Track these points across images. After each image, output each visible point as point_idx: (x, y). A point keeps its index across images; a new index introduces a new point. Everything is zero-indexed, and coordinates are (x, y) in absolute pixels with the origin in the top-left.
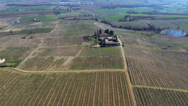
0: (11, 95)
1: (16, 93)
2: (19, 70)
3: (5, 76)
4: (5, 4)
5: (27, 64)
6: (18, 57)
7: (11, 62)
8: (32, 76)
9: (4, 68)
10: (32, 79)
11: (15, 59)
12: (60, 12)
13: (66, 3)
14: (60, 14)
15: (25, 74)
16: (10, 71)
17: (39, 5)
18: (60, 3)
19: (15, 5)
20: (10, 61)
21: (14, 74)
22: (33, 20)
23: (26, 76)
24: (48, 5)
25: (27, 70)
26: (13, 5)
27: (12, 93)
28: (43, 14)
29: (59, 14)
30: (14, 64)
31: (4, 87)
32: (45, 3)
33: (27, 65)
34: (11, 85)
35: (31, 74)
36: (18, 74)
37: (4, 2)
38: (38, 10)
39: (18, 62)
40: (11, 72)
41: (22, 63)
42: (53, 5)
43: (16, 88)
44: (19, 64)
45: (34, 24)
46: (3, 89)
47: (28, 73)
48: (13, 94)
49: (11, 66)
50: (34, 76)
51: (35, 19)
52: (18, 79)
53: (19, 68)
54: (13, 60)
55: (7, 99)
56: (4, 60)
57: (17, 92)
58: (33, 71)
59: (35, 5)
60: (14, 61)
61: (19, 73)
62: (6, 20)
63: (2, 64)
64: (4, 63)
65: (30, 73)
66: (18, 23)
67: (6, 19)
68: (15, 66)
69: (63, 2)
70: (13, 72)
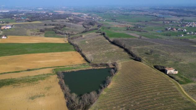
0: (157, 103)
3: (166, 85)
5: (194, 88)
6: (192, 76)
7: (182, 77)
8: (189, 102)
9: (170, 78)
10: (185, 105)
11: (188, 77)
15: (183, 96)
16: (174, 84)
20: (182, 76)
21: (174, 89)
23: (183, 99)
25: (188, 94)
27: (159, 103)
30: (182, 80)
31: (158, 93)
33: (193, 89)
34: (164, 95)
35: (189, 100)
36: (177, 91)
39: (187, 81)
40: (173, 85)
41: (190, 84)
43: (166, 102)
44: (188, 83)
46: (156, 94)
47: (188, 97)
48: (159, 104)
49: (177, 81)
50: (190, 105)
52: (173, 95)
53: (183, 87)
54: (185, 77)
55: (152, 104)
56: (177, 72)
57: (163, 105)
58: (194, 98)
60: (185, 78)
61: (179, 90)
63: (173, 74)
64: (176, 75)
65: (189, 98)
68: (181, 83)
70: (176, 87)
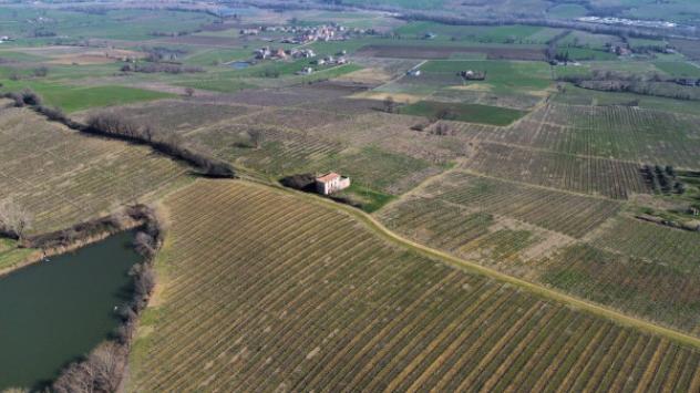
0: (334, 291)
1: (350, 291)
2: (377, 223)
3: (337, 229)
4: (396, 14)
5: (402, 212)
6: (384, 184)
7: (364, 193)
8: (407, 254)
9: (339, 204)
10: (404, 265)
11: (376, 189)
12: (570, 56)
13: (606, 20)
14: (568, 63)
15: (390, 243)
16: (353, 218)
17: (497, 24)
18: (583, 19)
19: (423, 18)
20: (362, 188)
21: (361, 230)
22: (464, 74)
23: (391, 252)
24: (530, 24)
25: (398, 233)
26: (417, 18)
27: (341, 286)
28: (502, 57)
29: (562, 64)
30: (368, 202)
31: (327, 259)
32: (523, 16)
33: (402, 216)
34: (343, 259)
35: (406, 249)
36: (370, 235)
37: (397, 8)
38: (490, 41)
39: (382, 200)
40: (354, 222)
41: (390, 205)
42: (552, 26)
43: (355, 276)
44: (382, 205)
45: (461, 88)
46: (322, 264)
47: (399, 242)
48: (341, 290)
49: (358, 206)
50: (414, 260)
51: (470, 72)
52: (366, 251)
53: (379, 219)
54: (370, 190)
55: (324, 299)
56: (347, 182)
57: (352, 287)
58: (413, 240)
59: (486, 24)
60: (370, 193)
61: (373, 231)
62: (385, 65)
63: (339, 191)
64: (346, 190)
65: (404, 244)
66: (416, 77)
67: (386, 62)
68: (370, 209)
69: (593, 18)
70: (360, 224)
